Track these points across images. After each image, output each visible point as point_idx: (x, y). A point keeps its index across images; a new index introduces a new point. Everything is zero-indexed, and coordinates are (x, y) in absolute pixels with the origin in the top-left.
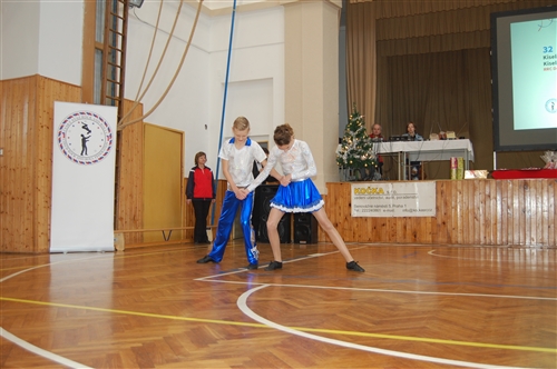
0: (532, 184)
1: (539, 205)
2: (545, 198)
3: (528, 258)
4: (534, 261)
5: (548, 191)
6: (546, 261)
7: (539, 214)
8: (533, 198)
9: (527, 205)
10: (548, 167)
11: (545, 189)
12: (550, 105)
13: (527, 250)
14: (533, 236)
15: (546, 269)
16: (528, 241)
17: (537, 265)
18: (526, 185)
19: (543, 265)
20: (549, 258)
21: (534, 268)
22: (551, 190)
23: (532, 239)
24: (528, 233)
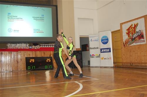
0: (3, 53)
1: (6, 59)
2: (7, 57)
3: (2, 76)
4: (4, 76)
5: (8, 55)
6: (8, 76)
7: (6, 62)
8: (4, 57)
9: (2, 59)
10: (8, 48)
11: (7, 55)
12: (9, 30)
13: (2, 73)
14: (4, 69)
15: (8, 79)
16: (2, 70)
17: (5, 78)
18: (2, 53)
19: (7, 78)
20: (9, 75)
21: (4, 79)
22: (9, 55)
23: (3, 70)
24: (2, 68)
